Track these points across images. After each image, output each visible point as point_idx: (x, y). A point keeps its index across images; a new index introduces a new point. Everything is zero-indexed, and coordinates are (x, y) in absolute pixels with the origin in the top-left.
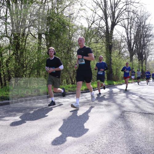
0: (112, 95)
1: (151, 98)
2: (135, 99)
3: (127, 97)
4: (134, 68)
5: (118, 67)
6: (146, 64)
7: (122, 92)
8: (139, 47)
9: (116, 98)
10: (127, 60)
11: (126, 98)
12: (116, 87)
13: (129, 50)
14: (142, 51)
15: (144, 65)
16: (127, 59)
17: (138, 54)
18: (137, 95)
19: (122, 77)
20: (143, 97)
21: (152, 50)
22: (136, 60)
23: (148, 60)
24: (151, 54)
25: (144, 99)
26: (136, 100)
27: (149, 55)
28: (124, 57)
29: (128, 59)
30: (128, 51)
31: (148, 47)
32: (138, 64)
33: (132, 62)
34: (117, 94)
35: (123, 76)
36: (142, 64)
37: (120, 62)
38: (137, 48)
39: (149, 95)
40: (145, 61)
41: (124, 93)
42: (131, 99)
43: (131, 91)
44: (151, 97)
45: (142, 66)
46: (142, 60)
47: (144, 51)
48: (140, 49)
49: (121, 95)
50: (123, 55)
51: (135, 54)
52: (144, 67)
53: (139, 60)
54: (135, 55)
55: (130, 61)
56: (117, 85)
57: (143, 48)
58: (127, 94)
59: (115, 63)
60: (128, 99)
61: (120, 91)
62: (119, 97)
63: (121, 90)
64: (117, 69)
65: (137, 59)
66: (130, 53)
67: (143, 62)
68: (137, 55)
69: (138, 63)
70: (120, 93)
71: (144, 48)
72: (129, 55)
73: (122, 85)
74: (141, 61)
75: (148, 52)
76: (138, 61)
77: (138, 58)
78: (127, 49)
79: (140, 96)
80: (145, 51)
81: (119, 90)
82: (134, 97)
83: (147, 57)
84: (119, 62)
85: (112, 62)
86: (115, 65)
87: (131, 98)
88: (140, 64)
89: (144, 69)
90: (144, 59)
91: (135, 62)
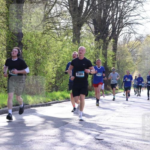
0: (22, 133)
1: (125, 141)
2: (84, 145)
3: (63, 139)
5: (40, 57)
6: (115, 49)
7: (49, 126)
8: (97, 3)
9: (31, 141)
10: (66, 38)
11: (59, 140)
12: (34, 112)
13: (70, 11)
14: (105, 14)
15: (110, 51)
16: (65, 35)
17: (95, 23)
18: (89, 134)
19: (50, 83)
20: (106, 139)
21: (132, 13)
22: (90, 38)
23: (120, 39)
24: (130, 24)
25: (107, 143)
26: (85, 147)
27: (123, 27)
28: (56, 29)
29: (67, 35)
30: (68, 13)
31: (122, 5)
33: (79, 42)
34: (36, 131)
35: (54, 80)
36: (105, 48)
37: (47, 42)
38: (93, 7)
39: (120, 134)
40: (112, 40)
41: (56, 126)
42: (73, 145)
43: (72, 122)
44: (127, 138)
45: (105, 55)
46: (104, 38)
47: (111, 13)
48: (100, 10)
49: (45, 132)
50: (54, 23)
51: (88, 23)
52: (111, 58)
53: (97, 39)
54: (85, 25)
55: (74, 41)
56: (39, 106)
57: (108, 7)
58: (63, 131)
59: (33, 45)
60: (64, 143)
61: (44, 123)
62: (40, 138)
63: (47, 119)
64: (37, 62)
65: (93, 35)
66: (73, 17)
67: (107, 44)
68: (92, 26)
69: (93, 45)
70: (44, 128)
71: (112, 6)
72: (72, 24)
73: (49, 105)
74: (101, 41)
75: (121, 18)
76: (95, 40)
77: (96, 33)
78: (66, 9)
79: (98, 135)
80: (113, 15)
81: (40, 120)
82: (81, 140)
83: (119, 32)
84: (43, 42)
85: (24, 41)
86: (33, 49)
87: (74, 141)
88: (99, 49)
89: (110, 62)
90: (110, 36)
91: (85, 42)
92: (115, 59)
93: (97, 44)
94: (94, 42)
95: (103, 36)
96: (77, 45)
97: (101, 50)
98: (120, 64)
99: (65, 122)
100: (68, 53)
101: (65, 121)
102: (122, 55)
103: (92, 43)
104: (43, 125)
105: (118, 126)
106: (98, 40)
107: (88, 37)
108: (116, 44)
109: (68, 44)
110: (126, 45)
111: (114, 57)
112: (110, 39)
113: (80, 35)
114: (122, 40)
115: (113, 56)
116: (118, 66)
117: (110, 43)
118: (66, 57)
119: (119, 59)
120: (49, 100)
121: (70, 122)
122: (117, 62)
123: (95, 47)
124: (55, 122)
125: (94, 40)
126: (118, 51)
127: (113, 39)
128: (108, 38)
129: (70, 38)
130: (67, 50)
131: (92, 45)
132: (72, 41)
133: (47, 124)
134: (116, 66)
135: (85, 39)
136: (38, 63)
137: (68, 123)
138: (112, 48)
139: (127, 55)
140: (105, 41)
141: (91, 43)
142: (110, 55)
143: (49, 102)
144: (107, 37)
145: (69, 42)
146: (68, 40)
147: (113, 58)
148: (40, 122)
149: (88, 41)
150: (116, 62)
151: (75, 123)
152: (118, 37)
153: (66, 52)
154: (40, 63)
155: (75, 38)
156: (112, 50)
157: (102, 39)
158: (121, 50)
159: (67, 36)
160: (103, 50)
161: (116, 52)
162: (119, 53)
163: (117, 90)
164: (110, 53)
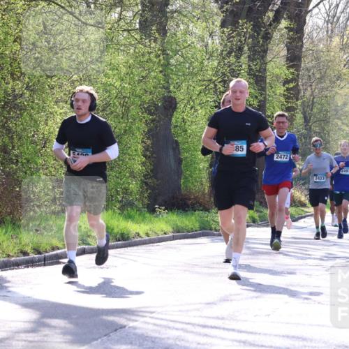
4: (180, 96)
5: (19, 86)
6: (294, 58)
10: (114, 15)
15: (277, 64)
29: (120, 3)
32: (222, 57)
36: (259, 53)
40: (284, 24)
45: (259, 79)
46: (254, 15)
52: (281, 90)
55: (144, 26)
56: (17, 265)
61: (38, 326)
65: (214, 6)
67: (267, 37)
69: (216, 43)
74: (246, 26)
76: (223, 25)
88: (238, 57)
89: (276, 103)
90: (276, 7)
91: (187, 32)
92: (293, 94)
93: (229, 37)
94: (217, 30)
95: (250, 10)
96: (155, 41)
97: (244, 59)
98: (315, 110)
99: (112, 323)
100: (124, 70)
101: (111, 318)
102: (322, 78)
103: (211, 35)
104: (31, 337)
105: (304, 339)
106: (235, 24)
107: (197, 12)
108: (301, 39)
109: (122, 37)
110: (336, 40)
111: (291, 85)
112: (277, 19)
113: (167, 5)
114: (321, 23)
115: (286, 82)
116: (306, 120)
117: (276, 35)
118: (117, 84)
119: (308, 93)
120: (55, 242)
121: (131, 324)
122: (303, 103)
123: (220, 48)
124: (77, 324)
125: (218, 23)
126: (307, 63)
127: (290, 18)
128: (271, 14)
129: (129, 14)
130: (121, 58)
131: (210, 42)
132: (137, 26)
133: (46, 331)
134: (299, 118)
135: (186, 20)
136: (16, 107)
137: (123, 327)
138: (284, 53)
139: (339, 77)
140: (257, 27)
141: (207, 35)
142: (277, 77)
143: (53, 249)
144: (266, 10)
145: (128, 31)
146: (122, 23)
147: (288, 89)
148: (21, 326)
149: (198, 28)
150: (299, 102)
151: (151, 327)
152: (307, 12)
153: (114, 68)
154: (22, 109)
155: (148, 15)
156: (283, 61)
157: (248, 18)
158: (317, 59)
159: (119, 9)
160: (251, 59)
161: (297, 67)
162: (308, 70)
163: (304, 205)
164: (277, 71)
